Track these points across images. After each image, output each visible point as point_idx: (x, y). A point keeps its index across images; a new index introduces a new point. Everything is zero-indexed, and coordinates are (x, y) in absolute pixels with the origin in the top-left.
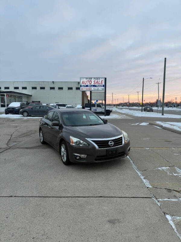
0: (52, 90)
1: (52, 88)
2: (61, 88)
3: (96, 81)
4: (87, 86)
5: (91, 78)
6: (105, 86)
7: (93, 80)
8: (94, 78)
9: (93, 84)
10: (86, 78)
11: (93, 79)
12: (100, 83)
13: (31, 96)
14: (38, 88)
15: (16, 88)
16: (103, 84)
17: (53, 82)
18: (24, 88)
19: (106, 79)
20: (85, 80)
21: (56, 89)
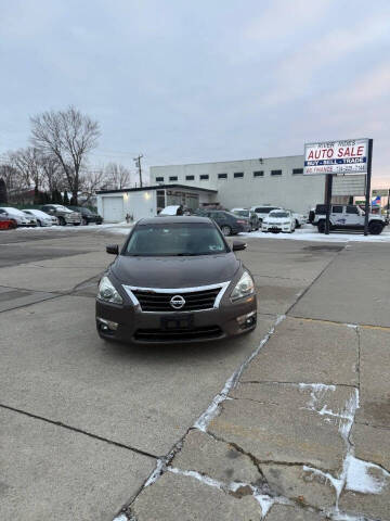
0: (259, 178)
1: (259, 174)
2: (276, 173)
3: (345, 148)
4: (321, 163)
5: (332, 144)
6: (368, 160)
7: (336, 148)
8: (341, 142)
9: (335, 157)
10: (320, 144)
11: (336, 145)
12: (355, 152)
13: (216, 192)
14: (231, 176)
15: (190, 178)
16: (364, 153)
17: (261, 160)
18: (204, 177)
19: (371, 142)
20: (316, 149)
21: (267, 174)
